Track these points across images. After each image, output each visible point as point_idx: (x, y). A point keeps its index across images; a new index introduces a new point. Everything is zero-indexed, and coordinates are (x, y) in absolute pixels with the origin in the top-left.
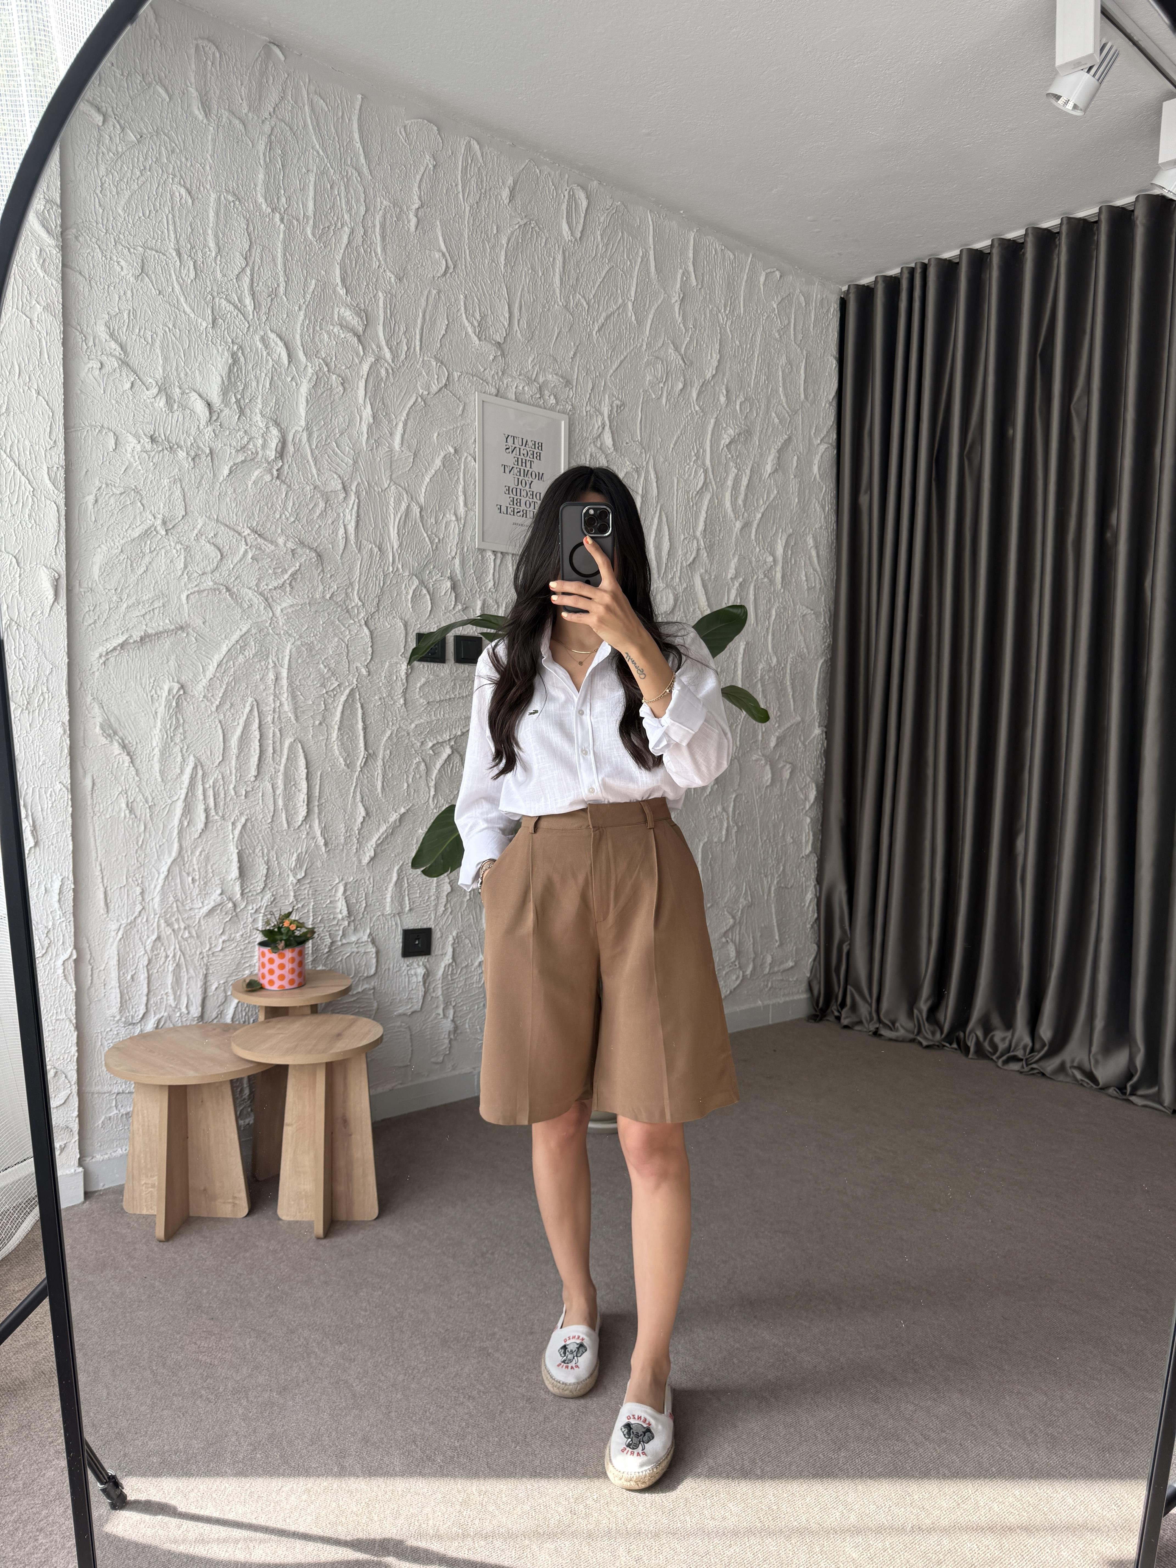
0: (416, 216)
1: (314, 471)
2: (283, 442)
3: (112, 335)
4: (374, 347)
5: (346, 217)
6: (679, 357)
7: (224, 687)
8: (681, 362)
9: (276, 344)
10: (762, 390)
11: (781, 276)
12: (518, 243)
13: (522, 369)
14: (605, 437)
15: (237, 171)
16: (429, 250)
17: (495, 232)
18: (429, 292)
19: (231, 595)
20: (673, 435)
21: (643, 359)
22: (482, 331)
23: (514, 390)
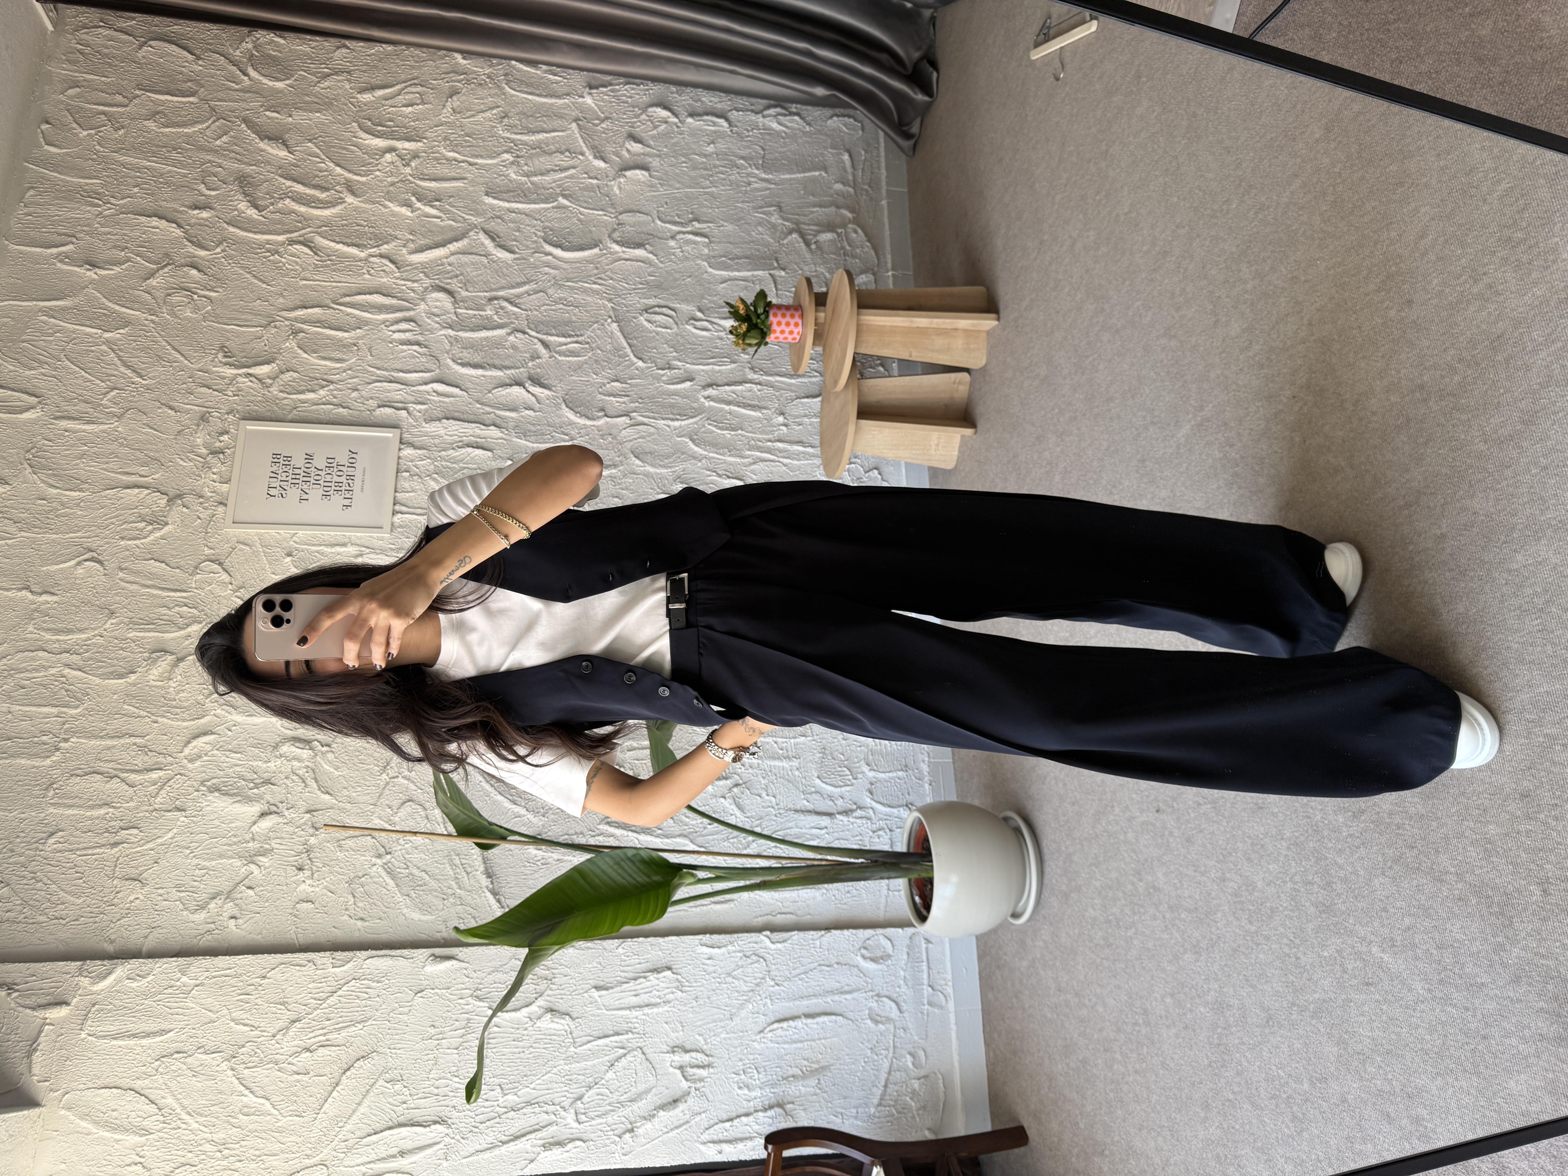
0: (41, 594)
3: (202, 908)
4: (187, 642)
5: (53, 671)
6: (161, 272)
8: (166, 270)
9: (195, 747)
11: (47, 122)
12: (54, 475)
13: (194, 473)
14: (261, 372)
15: (22, 785)
16: (75, 579)
17: (45, 502)
18: (121, 580)
20: (251, 283)
21: (168, 320)
22: (157, 521)
23: (217, 484)
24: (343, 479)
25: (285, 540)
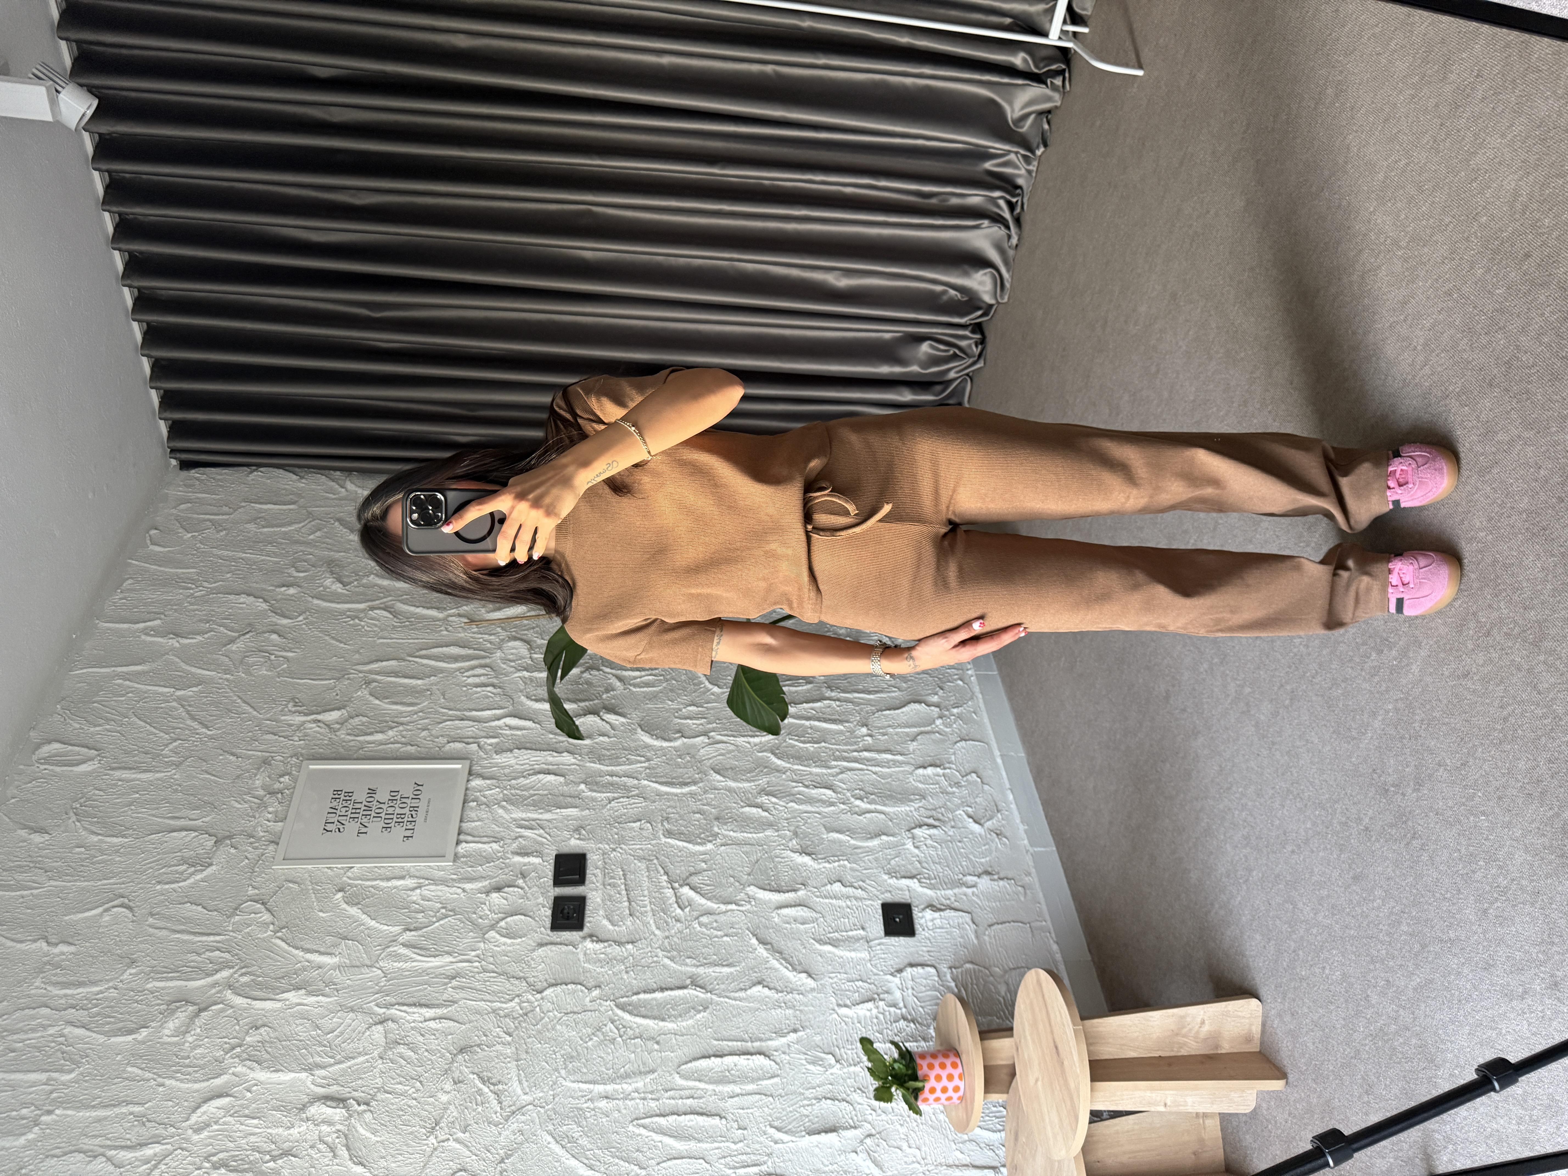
0: (57, 944)
1: (361, 1059)
2: (327, 1099)
4: (214, 991)
5: (51, 1031)
6: (242, 638)
7: (617, 1161)
8: (247, 636)
9: (205, 1112)
10: (284, 549)
11: (156, 529)
12: (98, 822)
13: (248, 815)
14: (330, 718)
16: (99, 927)
17: (83, 850)
18: (150, 926)
19: (508, 1156)
20: (330, 644)
21: (242, 678)
22: (201, 862)
23: (272, 823)
24: (406, 811)
25: (338, 876)
